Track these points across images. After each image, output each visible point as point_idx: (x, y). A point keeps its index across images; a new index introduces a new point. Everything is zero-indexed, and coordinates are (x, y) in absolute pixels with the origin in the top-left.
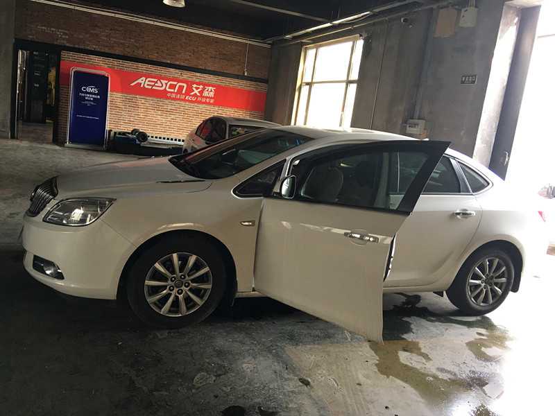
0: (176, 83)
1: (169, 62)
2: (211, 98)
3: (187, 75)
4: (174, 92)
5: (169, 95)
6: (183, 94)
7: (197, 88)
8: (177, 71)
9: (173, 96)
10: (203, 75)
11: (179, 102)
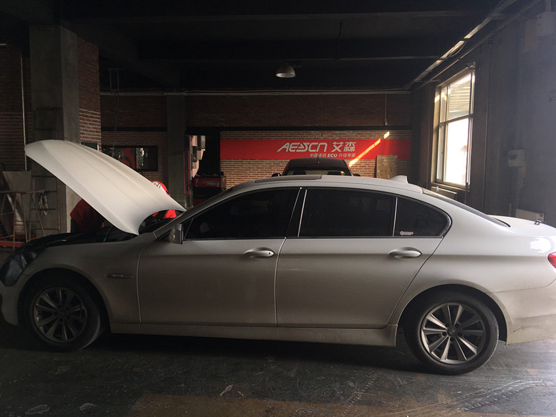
0: (317, 144)
1: (309, 125)
2: (353, 152)
3: (327, 135)
4: (316, 152)
5: (311, 155)
6: (325, 153)
7: (337, 145)
8: (317, 132)
9: (316, 155)
10: (342, 132)
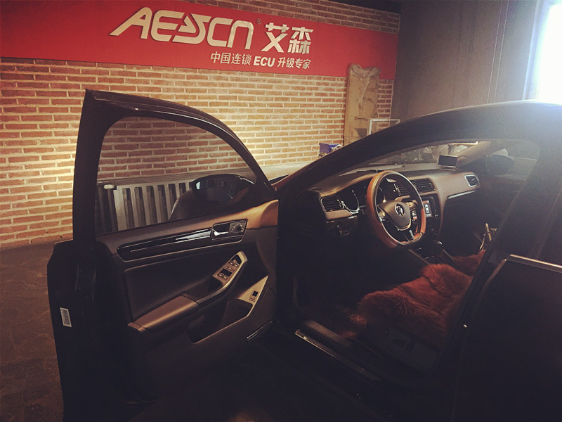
0: (228, 22)
2: (305, 56)
4: (225, 49)
5: (215, 57)
6: (247, 52)
7: (275, 34)
9: (226, 58)
11: (238, 75)
